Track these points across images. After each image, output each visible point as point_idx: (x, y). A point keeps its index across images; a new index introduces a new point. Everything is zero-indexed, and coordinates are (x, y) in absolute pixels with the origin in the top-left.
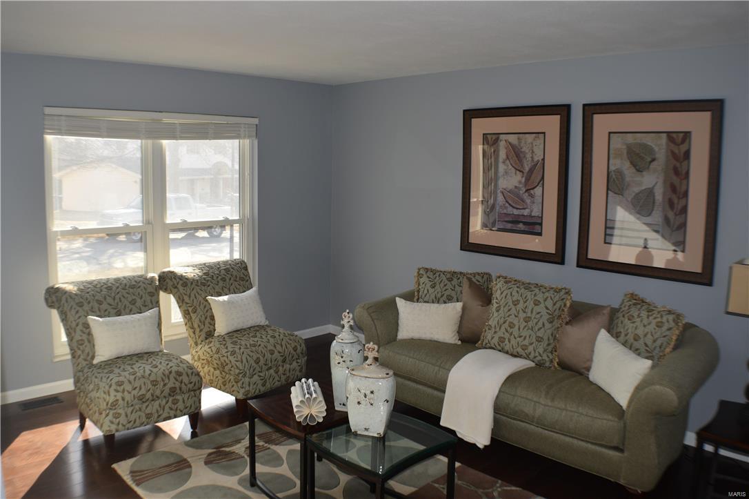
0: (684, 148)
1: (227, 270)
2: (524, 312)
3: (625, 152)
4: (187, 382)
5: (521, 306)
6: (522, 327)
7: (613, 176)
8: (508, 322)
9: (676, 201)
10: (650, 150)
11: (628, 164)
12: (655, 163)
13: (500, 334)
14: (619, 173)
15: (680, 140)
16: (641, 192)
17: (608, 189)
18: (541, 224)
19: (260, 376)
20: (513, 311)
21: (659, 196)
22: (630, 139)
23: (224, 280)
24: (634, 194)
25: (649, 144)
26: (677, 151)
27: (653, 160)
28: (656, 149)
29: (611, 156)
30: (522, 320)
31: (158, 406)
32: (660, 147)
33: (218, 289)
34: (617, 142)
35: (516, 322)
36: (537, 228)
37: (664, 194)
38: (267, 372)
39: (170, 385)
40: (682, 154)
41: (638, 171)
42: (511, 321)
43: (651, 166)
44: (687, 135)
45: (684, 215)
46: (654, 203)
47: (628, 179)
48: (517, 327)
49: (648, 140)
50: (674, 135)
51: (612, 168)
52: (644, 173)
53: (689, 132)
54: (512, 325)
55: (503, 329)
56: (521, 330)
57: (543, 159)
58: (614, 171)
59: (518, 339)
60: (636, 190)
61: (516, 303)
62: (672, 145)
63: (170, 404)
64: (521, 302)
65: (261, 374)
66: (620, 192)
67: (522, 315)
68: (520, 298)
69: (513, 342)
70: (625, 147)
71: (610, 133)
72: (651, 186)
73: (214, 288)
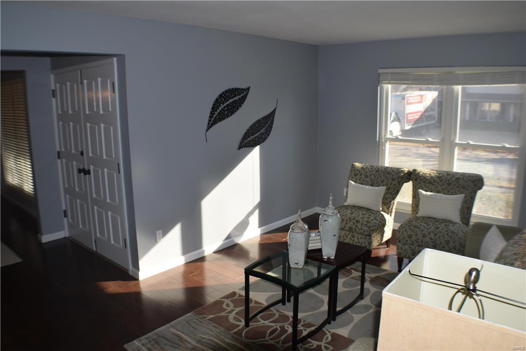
1: (458, 179)
4: (359, 228)
19: (410, 247)
23: (449, 184)
31: (344, 234)
33: (440, 188)
38: (417, 247)
39: (350, 225)
63: (350, 236)
65: (411, 246)
73: (437, 187)
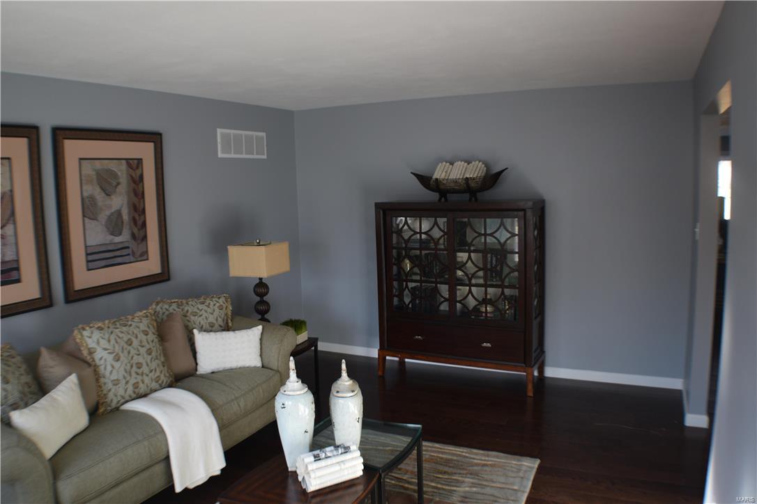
0: (138, 172)
2: (143, 346)
3: (95, 177)
5: (136, 343)
6: (149, 362)
7: (87, 201)
8: (134, 365)
9: (137, 218)
10: (113, 175)
11: (98, 190)
12: (120, 186)
13: (133, 381)
14: (92, 198)
15: (135, 165)
16: (112, 214)
17: (84, 216)
18: (17, 269)
20: (133, 352)
21: (125, 217)
22: (98, 164)
24: (106, 217)
25: (114, 169)
26: (134, 176)
27: (118, 184)
28: (119, 174)
29: (83, 182)
30: (145, 355)
32: (122, 171)
34: (88, 169)
35: (141, 359)
36: (14, 275)
37: (129, 213)
40: (138, 179)
41: (108, 195)
42: (137, 361)
43: (117, 190)
44: (140, 161)
45: (144, 230)
46: (122, 222)
47: (100, 204)
48: (144, 364)
49: (113, 166)
50: (131, 161)
51: (85, 194)
52: (113, 197)
53: (141, 159)
54: (139, 366)
55: (134, 374)
56: (150, 364)
57: (11, 191)
58: (88, 197)
59: (151, 374)
60: (108, 213)
61: (129, 343)
62: (130, 170)
64: (134, 339)
66: (94, 218)
67: (143, 351)
68: (129, 337)
69: (147, 380)
70: (94, 173)
71: (81, 159)
72: (118, 208)
